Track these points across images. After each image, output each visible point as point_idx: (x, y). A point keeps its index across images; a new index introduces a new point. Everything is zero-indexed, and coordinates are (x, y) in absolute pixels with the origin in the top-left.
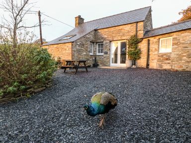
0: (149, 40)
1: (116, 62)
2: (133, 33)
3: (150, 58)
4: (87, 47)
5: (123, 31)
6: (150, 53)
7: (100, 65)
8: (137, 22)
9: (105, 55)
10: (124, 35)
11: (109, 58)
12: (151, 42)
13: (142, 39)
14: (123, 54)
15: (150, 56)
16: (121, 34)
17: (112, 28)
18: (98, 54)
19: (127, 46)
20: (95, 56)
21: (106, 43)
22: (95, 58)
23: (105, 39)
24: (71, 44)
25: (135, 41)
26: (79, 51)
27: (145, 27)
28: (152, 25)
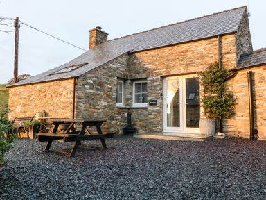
0: (251, 74)
1: (176, 123)
2: (215, 59)
3: (259, 116)
4: (110, 90)
5: (189, 54)
6: (257, 103)
7: (141, 131)
8: (221, 36)
9: (151, 108)
10: (192, 63)
11: (160, 114)
12: (256, 78)
13: (235, 71)
14: (193, 106)
15: (258, 110)
16: (186, 61)
17: (166, 50)
18: (135, 105)
19: (202, 88)
20: (129, 110)
21: (154, 81)
22: (129, 115)
23: (150, 72)
24: (72, 81)
25: (219, 77)
26: (90, 99)
27: (239, 45)
28: (250, 44)
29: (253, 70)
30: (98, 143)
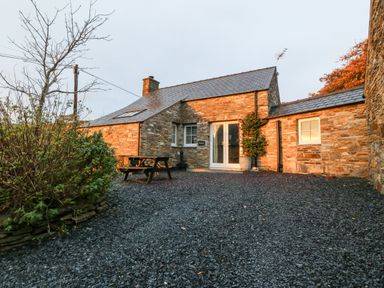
0: (279, 122)
1: (220, 160)
2: (252, 110)
3: (284, 154)
4: (167, 133)
5: (232, 105)
6: (283, 145)
7: (191, 166)
8: (257, 92)
9: (200, 148)
10: (234, 112)
11: (207, 152)
12: (283, 125)
13: (268, 120)
14: (234, 146)
15: (284, 150)
16: (229, 111)
17: (213, 100)
18: (186, 145)
19: (241, 132)
20: (181, 149)
21: (202, 126)
22: (182, 153)
23: (199, 118)
24: (137, 125)
25: (255, 124)
26: (151, 139)
27: (270, 99)
28: (278, 96)
29: (281, 119)
30: (166, 175)
